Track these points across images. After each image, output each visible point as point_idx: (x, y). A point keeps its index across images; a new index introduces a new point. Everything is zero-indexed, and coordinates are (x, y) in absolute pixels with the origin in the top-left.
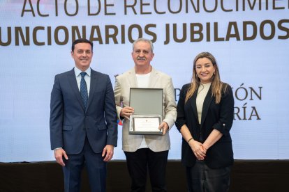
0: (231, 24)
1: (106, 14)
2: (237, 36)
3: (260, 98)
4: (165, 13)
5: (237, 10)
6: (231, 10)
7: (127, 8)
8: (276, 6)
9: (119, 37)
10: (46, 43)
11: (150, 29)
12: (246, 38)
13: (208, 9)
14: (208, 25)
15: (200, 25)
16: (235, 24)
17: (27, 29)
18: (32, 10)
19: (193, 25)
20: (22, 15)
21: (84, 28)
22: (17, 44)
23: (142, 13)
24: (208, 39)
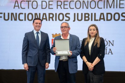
0: (101, 14)
1: (49, 8)
2: (104, 19)
3: (113, 45)
4: (73, 8)
5: (104, 8)
6: (102, 8)
7: (58, 6)
8: (121, 7)
9: (54, 18)
10: (24, 20)
11: (67, 15)
12: (107, 20)
13: (92, 7)
14: (92, 14)
15: (88, 14)
16: (103, 14)
17: (16, 14)
18: (18, 6)
19: (85, 14)
20: (14, 8)
21: (40, 14)
22: (12, 20)
23: (64, 8)
24: (92, 20)
